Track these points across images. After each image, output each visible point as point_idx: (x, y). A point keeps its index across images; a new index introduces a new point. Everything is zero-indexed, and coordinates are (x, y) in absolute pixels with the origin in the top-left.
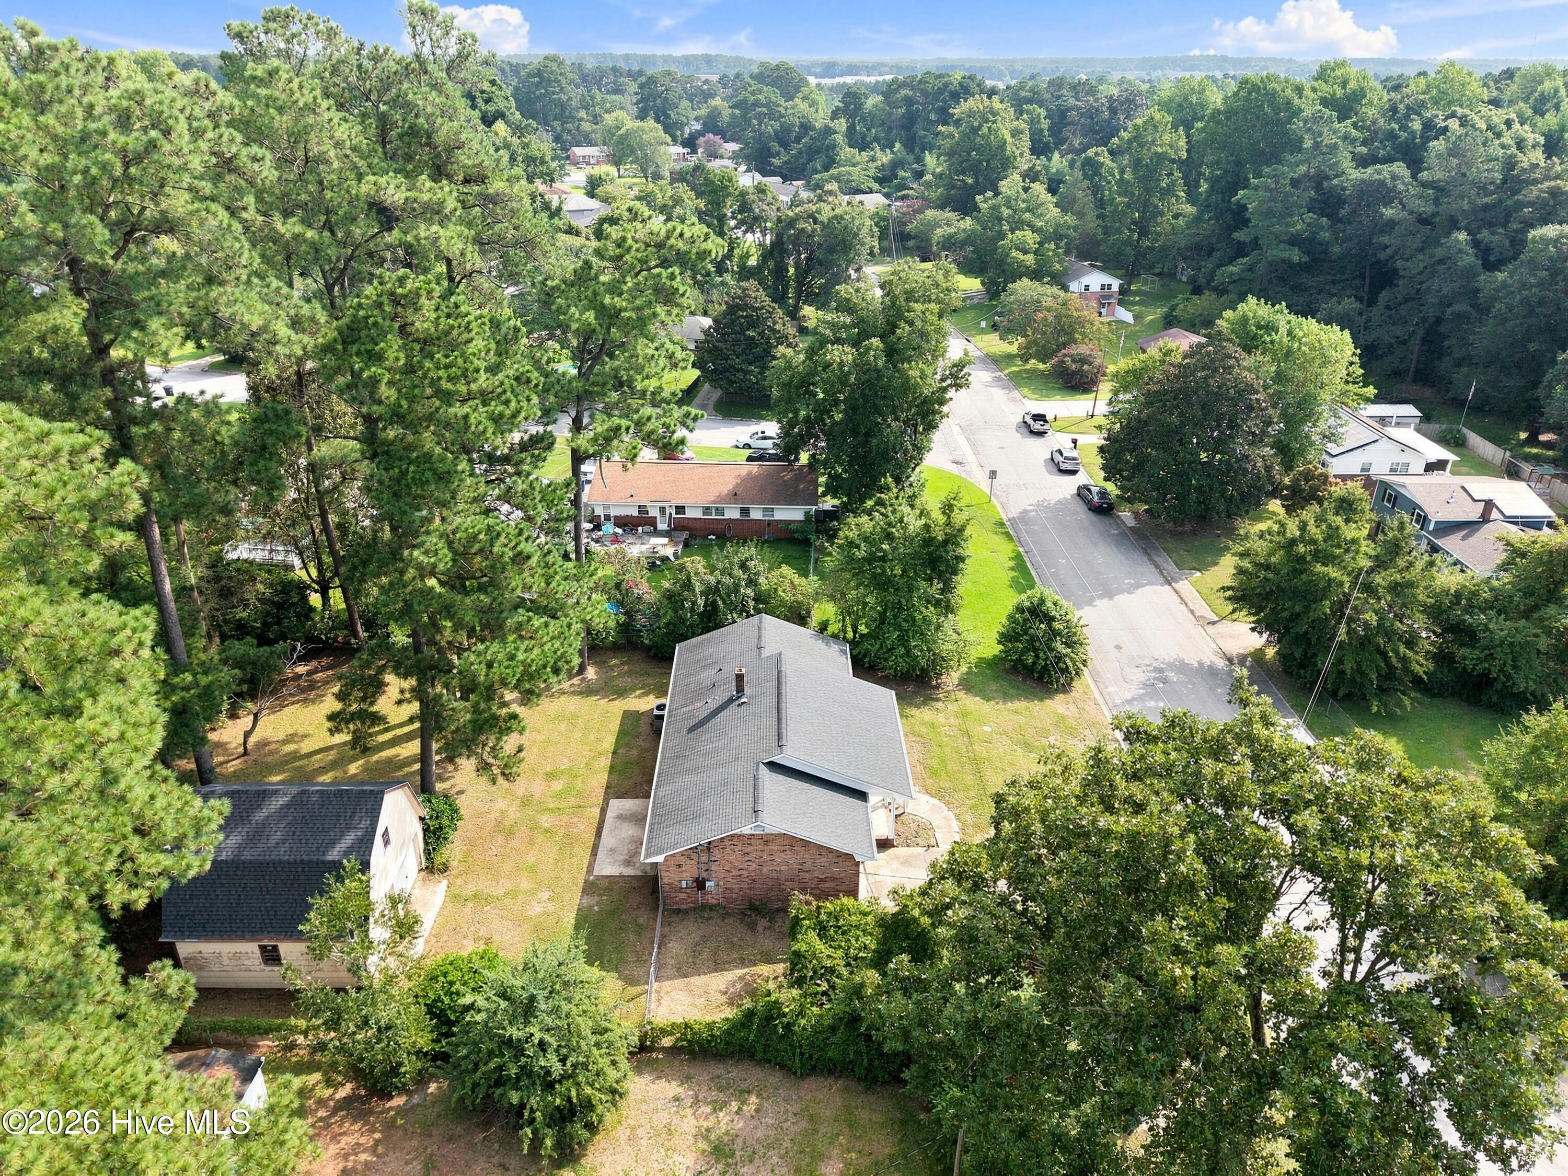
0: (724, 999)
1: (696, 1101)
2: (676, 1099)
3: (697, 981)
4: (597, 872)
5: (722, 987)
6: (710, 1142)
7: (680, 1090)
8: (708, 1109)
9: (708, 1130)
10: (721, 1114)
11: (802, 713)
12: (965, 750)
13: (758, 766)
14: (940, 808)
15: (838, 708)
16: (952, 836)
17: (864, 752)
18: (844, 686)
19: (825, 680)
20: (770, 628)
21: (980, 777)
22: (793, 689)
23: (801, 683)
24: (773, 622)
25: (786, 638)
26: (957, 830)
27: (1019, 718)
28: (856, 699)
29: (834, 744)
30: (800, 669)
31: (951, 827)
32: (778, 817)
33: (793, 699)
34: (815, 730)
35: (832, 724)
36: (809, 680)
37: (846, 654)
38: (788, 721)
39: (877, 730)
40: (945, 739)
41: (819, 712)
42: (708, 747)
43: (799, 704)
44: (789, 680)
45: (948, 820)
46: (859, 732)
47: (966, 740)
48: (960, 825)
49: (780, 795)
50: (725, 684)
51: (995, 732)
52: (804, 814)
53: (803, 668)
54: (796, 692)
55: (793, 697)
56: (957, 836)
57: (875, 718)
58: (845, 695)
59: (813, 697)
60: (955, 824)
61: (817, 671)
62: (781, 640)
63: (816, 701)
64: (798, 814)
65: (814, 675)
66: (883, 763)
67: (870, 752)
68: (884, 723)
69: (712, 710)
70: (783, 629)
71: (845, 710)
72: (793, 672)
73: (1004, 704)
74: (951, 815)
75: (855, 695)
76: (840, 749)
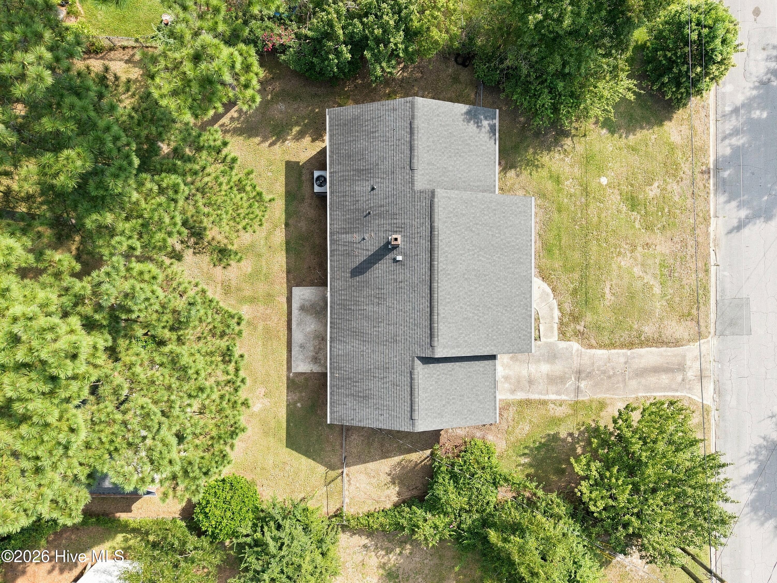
0: (389, 479)
1: (376, 548)
2: (365, 546)
3: (371, 466)
4: (293, 371)
5: (388, 470)
6: (386, 570)
7: (367, 541)
8: (383, 553)
9: (384, 564)
10: (391, 556)
11: (451, 287)
12: (579, 215)
13: (413, 361)
14: (547, 295)
15: (483, 259)
16: (552, 327)
17: (499, 314)
18: (490, 218)
19: (474, 218)
20: (423, 125)
21: (585, 254)
22: (444, 253)
23: (452, 238)
24: (426, 110)
25: (438, 136)
26: (557, 320)
27: (634, 159)
28: (499, 233)
29: (476, 318)
30: (452, 212)
31: (553, 318)
32: (429, 419)
33: (444, 269)
34: (461, 308)
35: (476, 288)
36: (459, 228)
37: (495, 134)
38: (440, 308)
39: (513, 273)
40: (566, 200)
41: (466, 276)
42: (370, 308)
43: (449, 274)
44: (441, 240)
45: (552, 310)
46: (497, 286)
47: (583, 200)
48: (560, 314)
49: (431, 391)
50: (380, 215)
51: (609, 185)
52: (448, 403)
53: (454, 209)
54: (447, 256)
55: (444, 267)
56: (556, 326)
57: (513, 254)
58: (490, 233)
59: (461, 255)
60: (557, 313)
61: (466, 207)
62: (433, 142)
63: (464, 261)
64: (444, 406)
65: (464, 215)
66: (514, 320)
67: (504, 312)
68: (520, 258)
69: (370, 253)
70: (435, 119)
71: (488, 259)
72: (445, 222)
73: (626, 137)
74: (555, 303)
75: (499, 226)
76: (481, 322)
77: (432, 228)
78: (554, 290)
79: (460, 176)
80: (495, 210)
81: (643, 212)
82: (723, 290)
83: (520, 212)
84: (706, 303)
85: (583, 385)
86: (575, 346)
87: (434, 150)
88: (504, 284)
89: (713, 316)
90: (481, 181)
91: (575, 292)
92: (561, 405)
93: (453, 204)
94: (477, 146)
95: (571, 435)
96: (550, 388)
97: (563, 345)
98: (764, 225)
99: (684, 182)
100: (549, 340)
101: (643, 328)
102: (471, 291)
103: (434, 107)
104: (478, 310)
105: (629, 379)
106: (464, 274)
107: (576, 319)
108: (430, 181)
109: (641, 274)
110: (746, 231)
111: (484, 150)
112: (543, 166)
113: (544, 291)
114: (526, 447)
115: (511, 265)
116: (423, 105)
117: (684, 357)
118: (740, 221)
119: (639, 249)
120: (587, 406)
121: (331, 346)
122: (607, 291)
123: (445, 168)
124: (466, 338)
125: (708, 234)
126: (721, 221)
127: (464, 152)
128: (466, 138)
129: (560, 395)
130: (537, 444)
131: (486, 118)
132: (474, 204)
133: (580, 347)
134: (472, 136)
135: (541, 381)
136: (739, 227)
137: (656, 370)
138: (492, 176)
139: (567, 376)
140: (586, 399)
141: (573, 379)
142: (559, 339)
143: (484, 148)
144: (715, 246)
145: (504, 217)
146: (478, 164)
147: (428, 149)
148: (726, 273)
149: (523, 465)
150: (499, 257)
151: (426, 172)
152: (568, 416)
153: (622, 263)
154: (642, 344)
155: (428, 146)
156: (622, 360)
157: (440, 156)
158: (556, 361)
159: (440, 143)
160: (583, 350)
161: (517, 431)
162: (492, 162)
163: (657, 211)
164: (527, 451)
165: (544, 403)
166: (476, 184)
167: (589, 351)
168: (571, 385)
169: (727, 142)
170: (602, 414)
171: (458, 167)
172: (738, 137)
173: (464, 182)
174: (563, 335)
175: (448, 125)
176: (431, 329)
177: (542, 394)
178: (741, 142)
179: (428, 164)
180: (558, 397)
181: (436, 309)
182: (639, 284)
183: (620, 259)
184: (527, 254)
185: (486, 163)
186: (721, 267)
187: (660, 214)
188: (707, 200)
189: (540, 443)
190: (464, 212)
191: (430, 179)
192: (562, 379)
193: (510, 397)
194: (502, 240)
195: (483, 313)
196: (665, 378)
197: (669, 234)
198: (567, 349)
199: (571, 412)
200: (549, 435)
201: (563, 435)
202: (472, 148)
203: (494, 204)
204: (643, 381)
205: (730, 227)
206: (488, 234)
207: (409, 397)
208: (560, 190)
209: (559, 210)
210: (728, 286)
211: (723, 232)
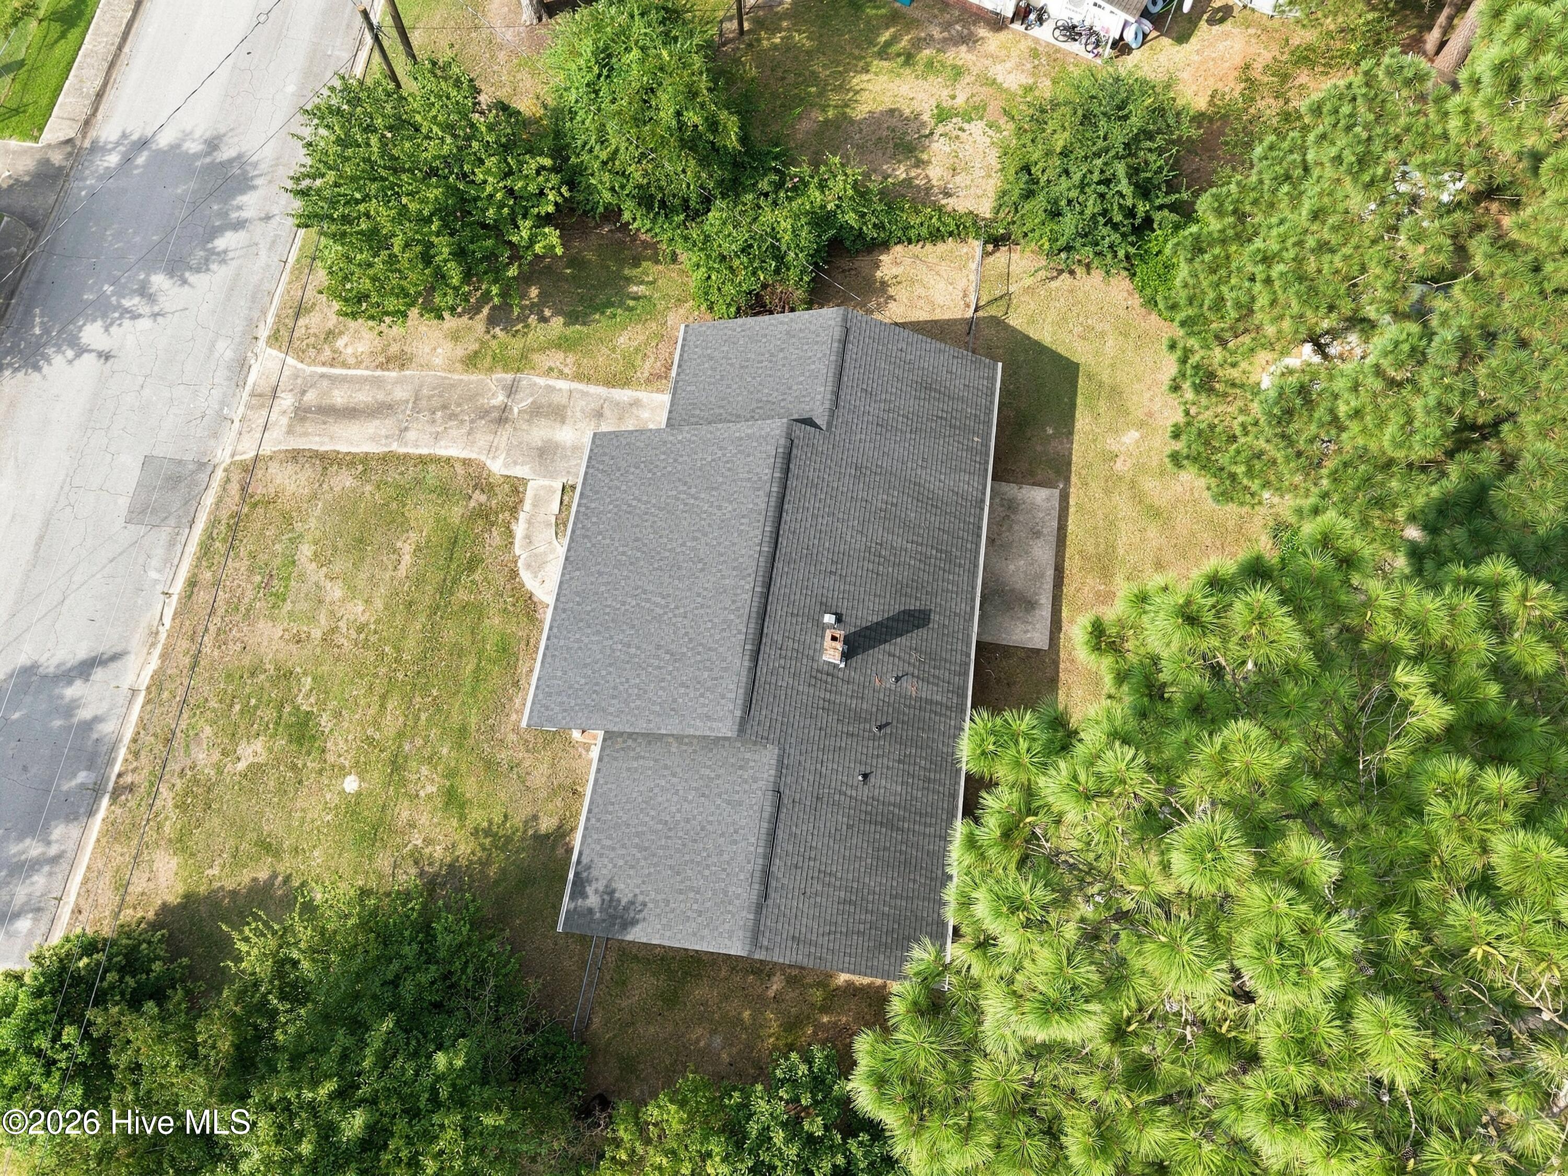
0: (891, 291)
4: (1056, 492)
8: (917, 182)
10: (904, 176)
11: (734, 544)
12: (423, 716)
13: (829, 424)
14: (528, 566)
15: (659, 600)
16: (534, 506)
17: (645, 498)
18: (627, 681)
19: (663, 680)
20: (740, 891)
21: (431, 639)
22: (738, 609)
23: (717, 637)
24: (727, 926)
25: (708, 866)
26: (522, 516)
28: (613, 651)
29: (693, 491)
30: (708, 689)
31: (530, 522)
32: (813, 328)
33: (743, 578)
34: (719, 508)
35: (683, 544)
36: (699, 658)
37: (577, 874)
38: (764, 506)
39: (600, 574)
40: (445, 751)
41: (700, 566)
42: (898, 542)
43: (734, 569)
44: (740, 632)
45: (528, 537)
46: (638, 550)
47: (407, 747)
48: (514, 527)
49: (803, 374)
50: (858, 717)
51: (343, 772)
52: (772, 355)
53: (702, 695)
54: (734, 602)
55: (742, 583)
56: (527, 506)
57: (593, 610)
58: (633, 651)
59: (702, 606)
60: (519, 529)
61: (675, 701)
62: (721, 853)
63: (699, 595)
64: (782, 350)
65: (683, 685)
66: (619, 488)
67: (634, 503)
68: (579, 604)
69: (887, 646)
70: (708, 904)
71: (648, 600)
72: (726, 669)
73: (274, 876)
74: (518, 548)
75: (610, 665)
76: (685, 484)
77: (755, 656)
78: (514, 574)
79: (675, 780)
80: (614, 697)
81: (287, 709)
82: (172, 544)
83: (559, 694)
84: (214, 522)
85: (500, 399)
86: (497, 467)
87: (722, 835)
88: (624, 553)
89: (209, 500)
90: (628, 769)
91: (472, 565)
92: (551, 369)
93: (704, 705)
94: (624, 846)
95: (544, 320)
96: (564, 401)
97: (519, 471)
98: (42, 660)
99: (178, 768)
100: (546, 482)
101: (356, 483)
102: (695, 539)
103: (706, 932)
104: (686, 504)
105: (407, 402)
106: (702, 570)
107: (484, 515)
108: (741, 768)
109: (329, 585)
110: (84, 650)
111: (610, 837)
112: (475, 832)
113: (535, 575)
114: (630, 309)
115: (603, 588)
116: (730, 938)
117: (290, 431)
118: (88, 675)
119: (317, 634)
120: (502, 361)
121: (984, 494)
122: (407, 559)
123: (703, 795)
124: (720, 453)
125: (164, 656)
126: (128, 681)
127: (656, 832)
128: (643, 863)
129: (549, 387)
130: (608, 312)
131: (590, 911)
132: (658, 708)
133: (489, 463)
134: (632, 867)
135: (578, 414)
137: (351, 413)
138: (601, 781)
139: (527, 417)
140: (499, 375)
141: (516, 410)
142: (524, 481)
143: (608, 843)
144: (157, 633)
145: (597, 684)
146: (628, 806)
147: (735, 837)
148: (153, 575)
149: (642, 283)
150: (624, 603)
151: (747, 787)
152: (542, 349)
153: (360, 608)
154: (365, 459)
155: (735, 842)
156: (411, 435)
157: (710, 823)
158: (540, 444)
159: (705, 849)
160: (483, 458)
161: (642, 338)
162: (596, 810)
163: (256, 707)
164: (631, 303)
165: (579, 377)
166: (641, 762)
167: (473, 456)
168: (522, 400)
169: (53, 850)
170: (476, 346)
171: (675, 798)
172: (24, 857)
173: (666, 767)
174: (516, 487)
175: (680, 892)
176: (787, 471)
177: (582, 391)
178: (20, 846)
179: (740, 804)
180: (552, 382)
181: (772, 504)
182: (338, 566)
183: (363, 619)
184: (564, 611)
185: (610, 808)
186: (160, 588)
187: (253, 702)
188: (142, 724)
189: (603, 313)
190: (682, 690)
191: (740, 772)
192: (536, 411)
193: (643, 395)
194: (611, 638)
195: (678, 499)
196: (339, 397)
197: (247, 660)
198: (515, 463)
199: (535, 357)
200: (584, 324)
201: (557, 322)
202: (637, 840)
203: (612, 710)
204: (381, 397)
205: (112, 666)
206: (638, 648)
207: (846, 365)
208: (451, 774)
209: (463, 731)
210: (159, 552)
211: (131, 658)
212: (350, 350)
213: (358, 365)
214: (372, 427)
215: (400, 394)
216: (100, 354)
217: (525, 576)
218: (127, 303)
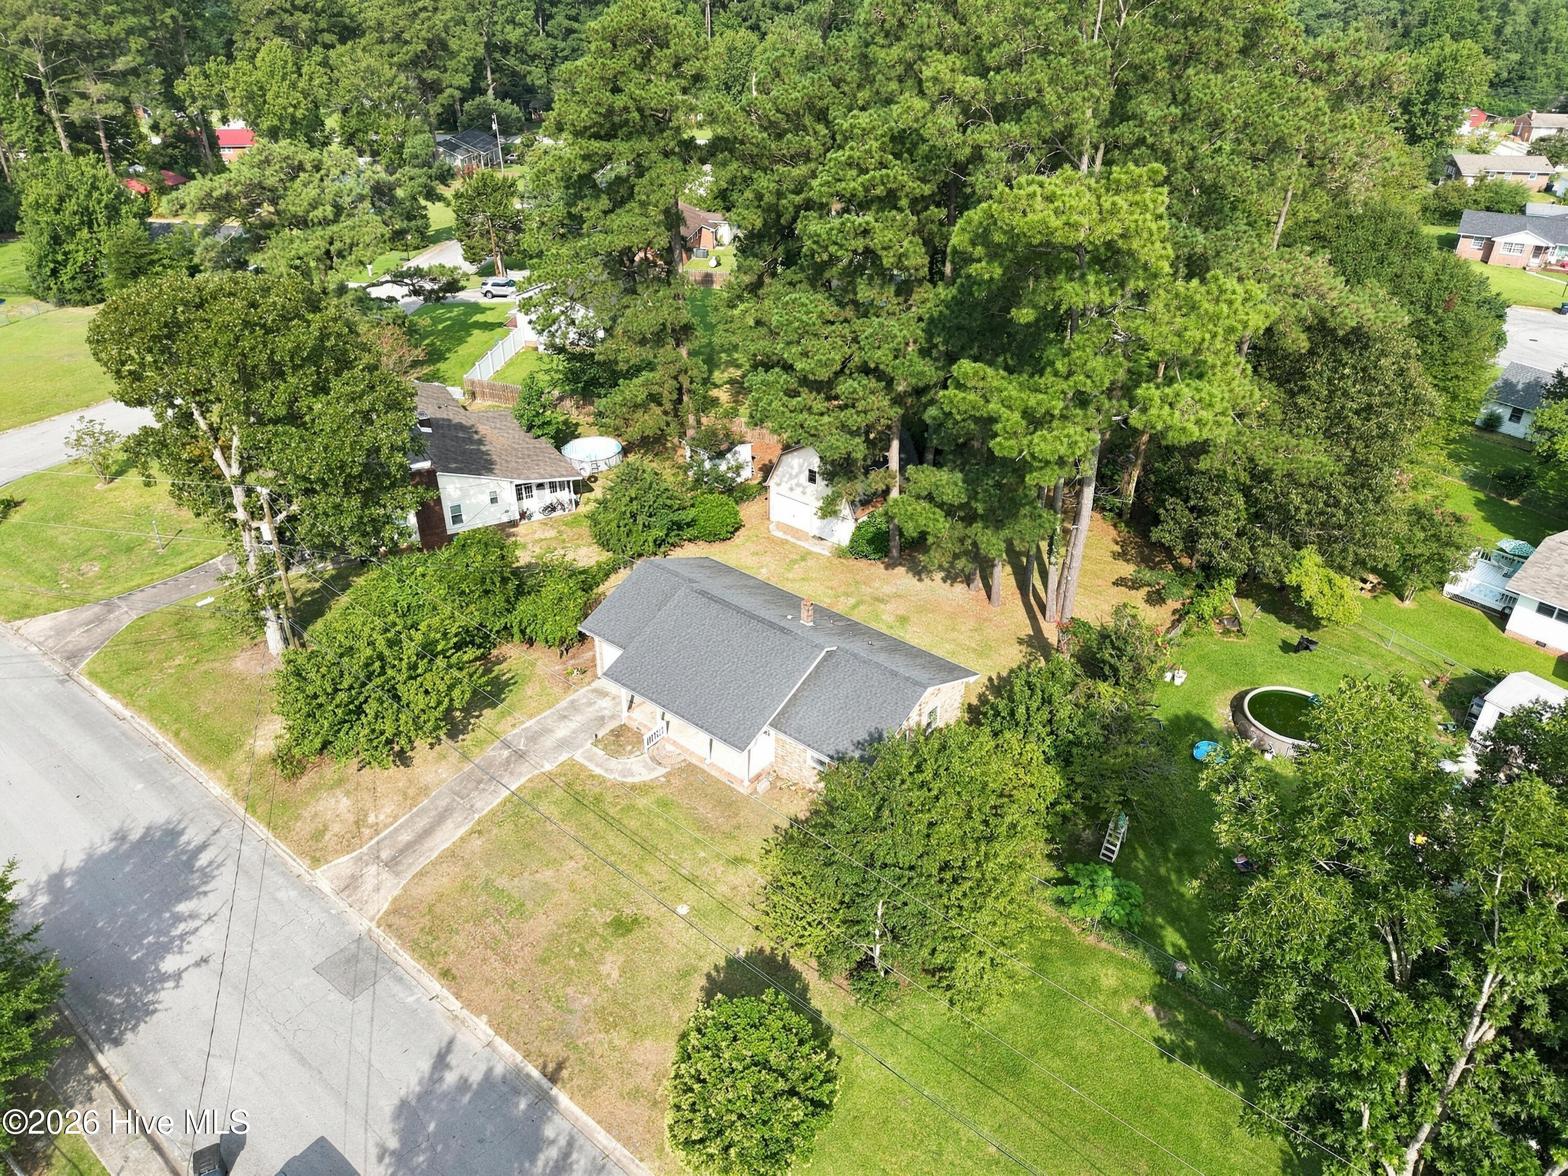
14: (624, 777)
16: (590, 760)
17: (666, 659)
18: (758, 693)
19: (770, 675)
22: (762, 632)
23: (770, 643)
26: (591, 768)
27: (671, 963)
28: (737, 695)
30: (791, 656)
31: (597, 765)
33: (748, 626)
34: (703, 626)
35: (707, 648)
36: (773, 655)
39: (688, 691)
40: (702, 854)
41: (726, 642)
43: (740, 629)
45: (607, 770)
47: (683, 871)
48: (594, 773)
51: (670, 913)
53: (792, 659)
54: (757, 633)
55: (751, 625)
56: (586, 764)
57: (705, 700)
58: (744, 686)
59: (747, 648)
60: (598, 772)
61: (787, 671)
62: (873, 686)
63: (740, 648)
65: (780, 667)
67: (664, 665)
70: (894, 698)
71: (723, 672)
72: (789, 644)
74: (609, 777)
75: (743, 698)
76: (676, 638)
78: (623, 784)
81: (601, 930)
82: (400, 980)
84: (413, 945)
85: (506, 753)
86: (548, 768)
89: (389, 945)
91: (599, 799)
92: (513, 725)
93: (799, 660)
94: (837, 732)
95: (478, 717)
96: (540, 727)
97: (564, 757)
98: (403, 1092)
100: (582, 750)
102: (709, 642)
104: (687, 641)
105: (453, 800)
106: (729, 641)
109: (539, 875)
110: (425, 1065)
111: (828, 739)
113: (632, 775)
114: (516, 683)
115: (697, 693)
117: (398, 875)
118: (448, 1067)
120: (483, 744)
122: (564, 828)
123: (839, 686)
125: (481, 1014)
126: (477, 1046)
127: (843, 714)
128: (854, 724)
129: (523, 730)
133: (543, 770)
134: (853, 730)
135: (555, 723)
136: (441, 1061)
137: (427, 833)
139: (531, 745)
140: (490, 747)
141: (522, 748)
142: (571, 759)
144: (457, 1015)
148: (411, 1000)
149: (506, 673)
151: (848, 666)
152: (496, 725)
154: (470, 832)
156: (479, 805)
157: (853, 688)
158: (555, 745)
159: (866, 693)
160: (537, 772)
161: (537, 686)
162: (809, 743)
164: (512, 682)
165: (531, 716)
166: (801, 712)
167: (531, 776)
168: (519, 743)
169: (562, 1142)
170: (459, 751)
171: (832, 700)
172: (551, 1164)
174: (571, 764)
175: (878, 711)
177: (542, 718)
178: (540, 1164)
179: (855, 671)
180: (521, 727)
182: (532, 865)
185: (813, 734)
186: (424, 1001)
187: (576, 950)
188: (520, 1045)
190: (784, 667)
191: (839, 666)
192: (533, 739)
193: (572, 696)
194: (728, 694)
195: (681, 644)
196: (406, 837)
197: (543, 945)
198: (555, 759)
199: (498, 728)
200: (502, 702)
201: (487, 713)
202: (841, 725)
203: (768, 704)
204: (434, 813)
205: (456, 1048)
206: (744, 683)
208: (718, 856)
209: (697, 841)
210: (397, 989)
211: (459, 1036)
212: (382, 817)
213: (396, 818)
214: (449, 824)
215: (443, 803)
216: (197, 964)
217: (630, 780)
218: (176, 932)
